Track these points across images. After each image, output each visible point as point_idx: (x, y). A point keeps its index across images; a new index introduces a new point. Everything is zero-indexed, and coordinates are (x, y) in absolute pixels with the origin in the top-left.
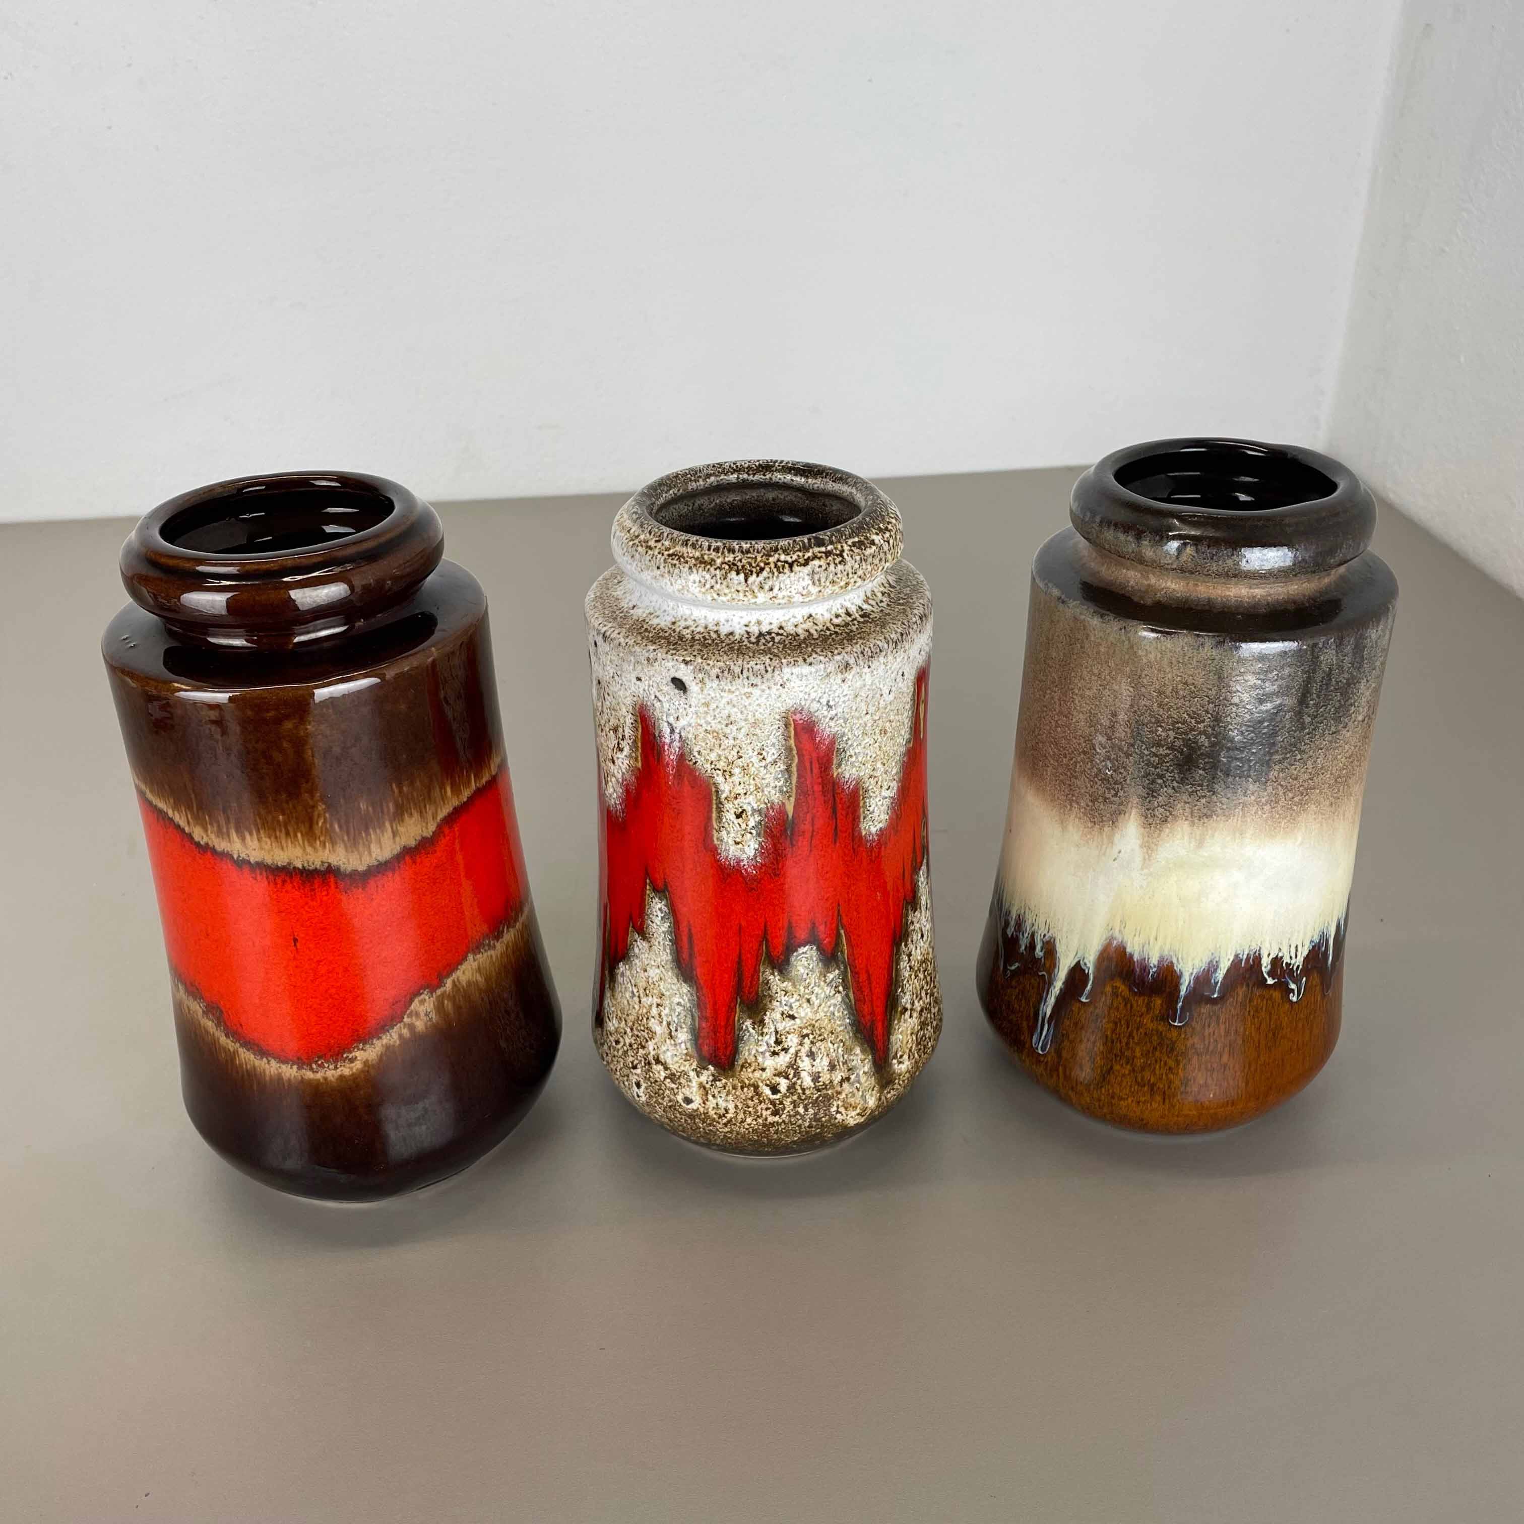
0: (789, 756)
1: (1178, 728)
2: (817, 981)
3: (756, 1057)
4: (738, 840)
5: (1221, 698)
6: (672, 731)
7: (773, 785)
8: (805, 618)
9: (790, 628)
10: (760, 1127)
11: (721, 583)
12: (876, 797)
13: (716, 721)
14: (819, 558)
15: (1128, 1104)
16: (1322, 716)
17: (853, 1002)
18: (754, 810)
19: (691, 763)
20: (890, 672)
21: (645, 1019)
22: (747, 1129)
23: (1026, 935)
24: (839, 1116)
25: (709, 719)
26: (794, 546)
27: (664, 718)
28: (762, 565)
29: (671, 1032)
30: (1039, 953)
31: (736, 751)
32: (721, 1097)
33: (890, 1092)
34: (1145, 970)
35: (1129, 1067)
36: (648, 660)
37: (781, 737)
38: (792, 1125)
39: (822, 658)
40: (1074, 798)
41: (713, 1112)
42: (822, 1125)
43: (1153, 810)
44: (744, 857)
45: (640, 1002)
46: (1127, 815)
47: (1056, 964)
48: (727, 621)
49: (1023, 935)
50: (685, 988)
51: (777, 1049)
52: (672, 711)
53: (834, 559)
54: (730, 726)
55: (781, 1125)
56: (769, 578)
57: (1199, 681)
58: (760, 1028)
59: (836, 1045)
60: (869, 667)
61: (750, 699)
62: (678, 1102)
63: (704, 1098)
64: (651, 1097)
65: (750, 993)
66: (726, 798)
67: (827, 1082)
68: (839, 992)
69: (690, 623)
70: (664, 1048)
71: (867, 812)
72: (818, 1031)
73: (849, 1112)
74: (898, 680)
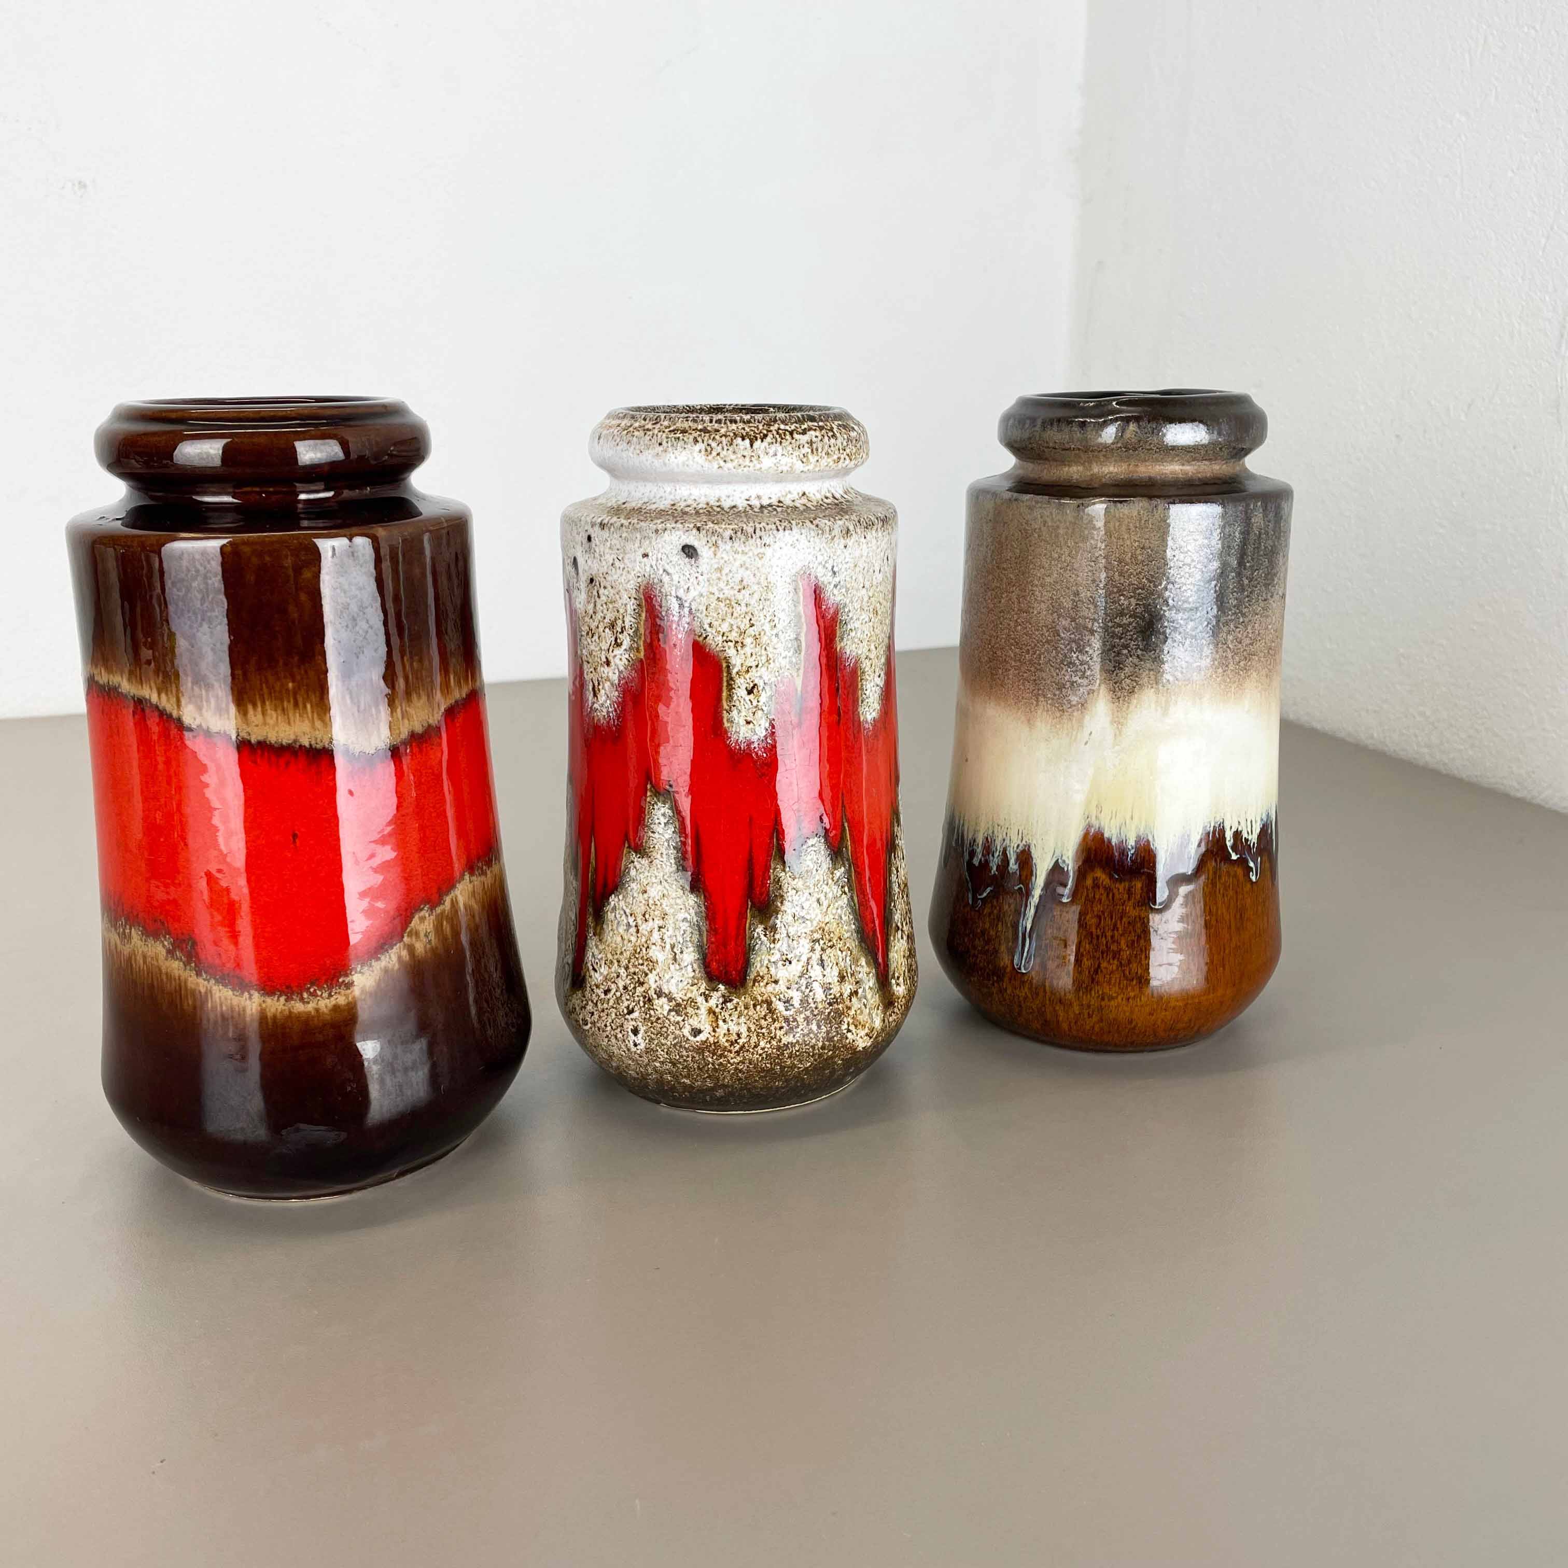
0: (798, 625)
1: (1139, 594)
2: (825, 878)
3: (768, 968)
4: (749, 719)
6: (681, 606)
7: (783, 655)
8: (800, 495)
9: (788, 502)
10: (775, 1051)
11: (728, 450)
12: (870, 682)
13: (729, 587)
14: (815, 430)
15: (1118, 1003)
16: (1256, 580)
17: (857, 907)
18: (765, 685)
19: (701, 639)
21: (644, 949)
22: (760, 1055)
23: (996, 855)
24: (849, 1035)
25: (722, 585)
26: (790, 419)
27: (673, 593)
28: (765, 432)
29: (675, 956)
30: (1013, 866)
31: (749, 619)
32: (732, 1020)
33: (891, 1016)
34: (1123, 854)
35: (1116, 962)
36: (656, 532)
37: (791, 602)
38: (806, 1045)
39: (827, 521)
40: (1040, 692)
41: (724, 1040)
42: (834, 1046)
43: (1121, 683)
44: (755, 738)
45: (638, 931)
46: (1096, 693)
47: (1032, 871)
48: (729, 497)
49: (993, 856)
50: (692, 900)
51: (790, 956)
52: (682, 583)
54: (743, 591)
55: (795, 1046)
56: (772, 443)
58: (772, 934)
59: (844, 953)
60: (864, 537)
61: (763, 560)
62: (684, 1036)
63: (714, 1025)
64: (651, 1040)
65: (761, 894)
66: (737, 673)
67: (838, 995)
68: (845, 893)
69: (689, 502)
70: (667, 977)
71: (864, 696)
72: (827, 936)
73: (858, 1031)
74: (885, 562)
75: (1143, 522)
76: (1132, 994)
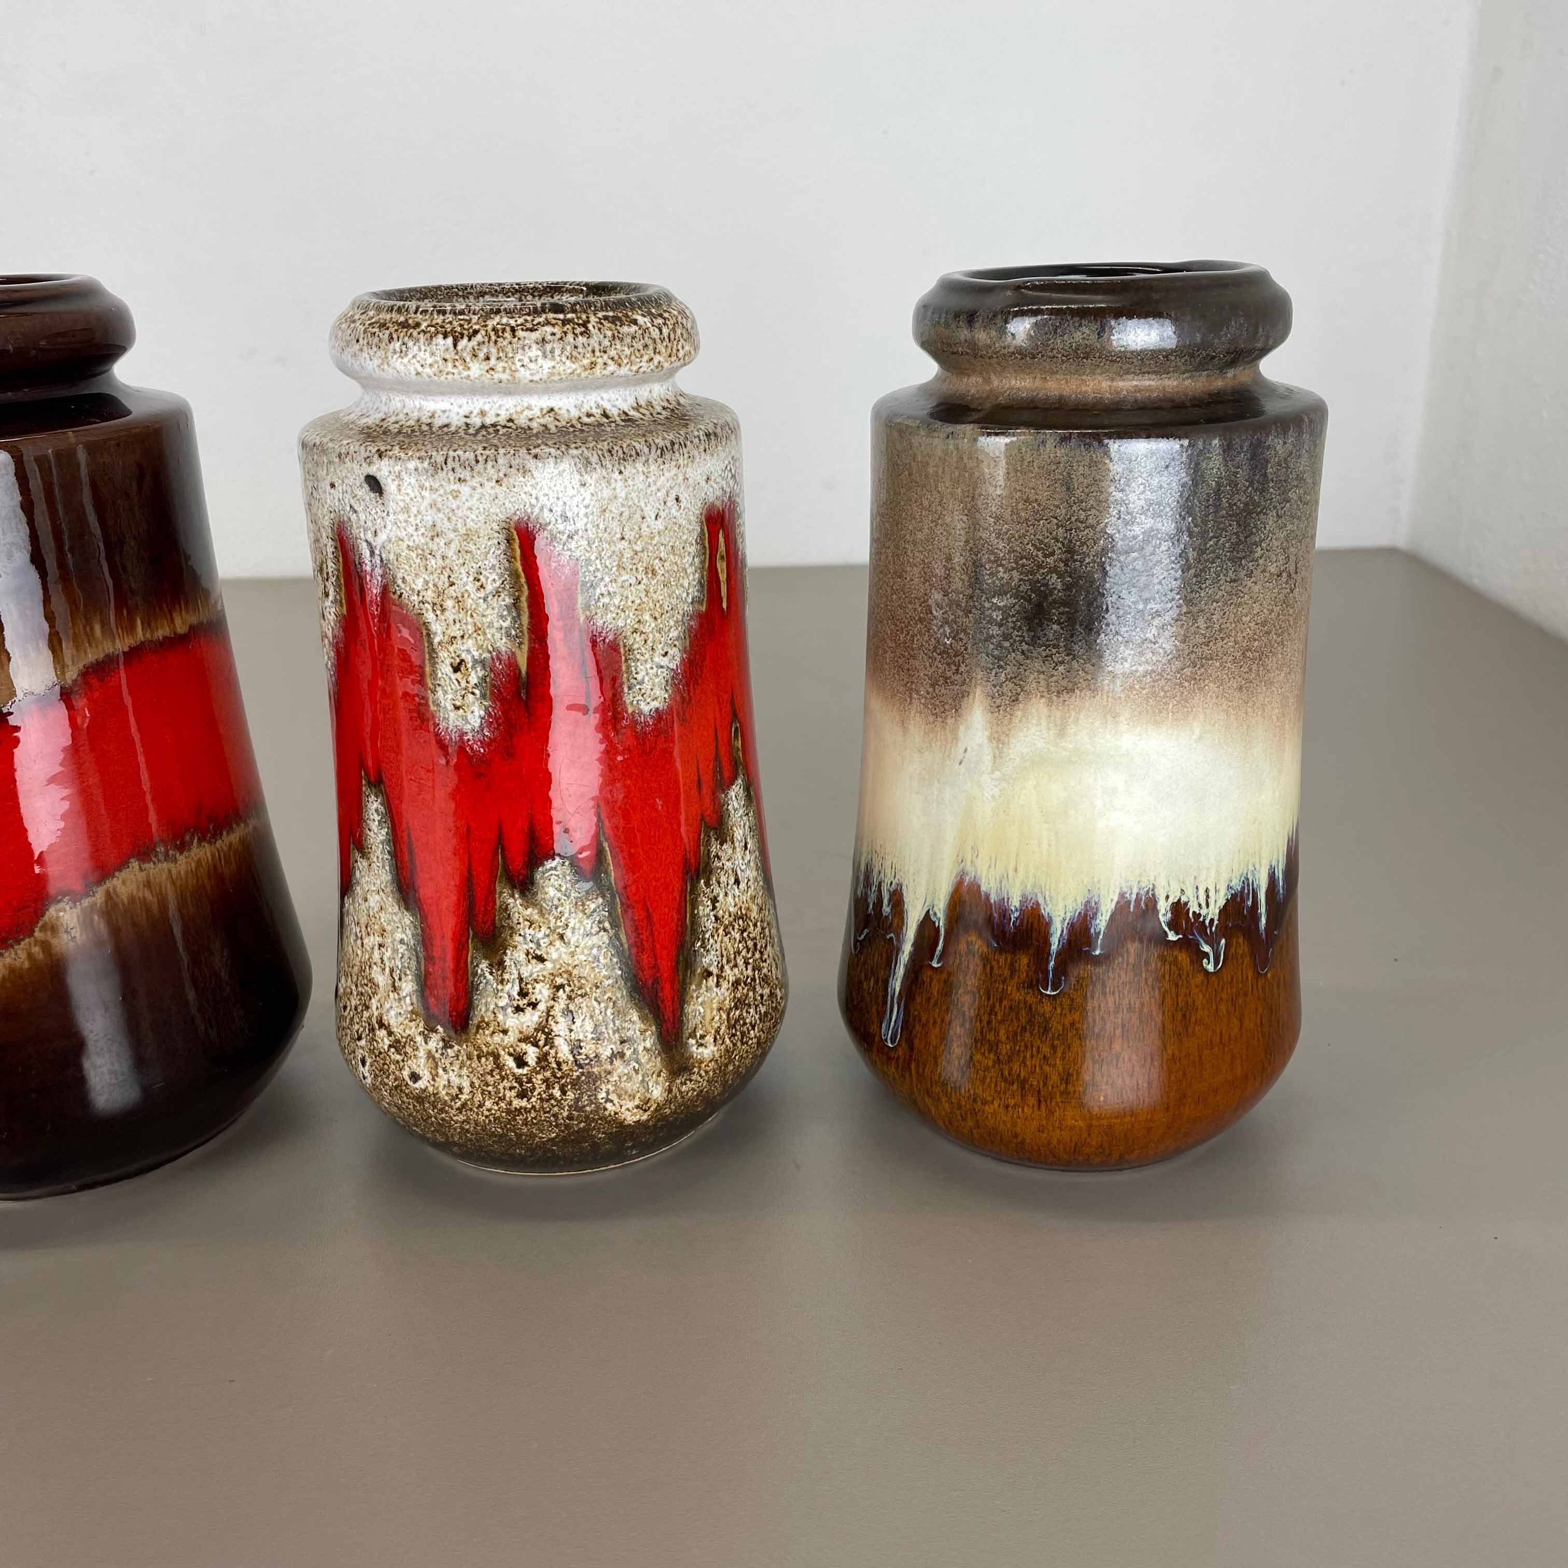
0: (516, 585)
1: (1023, 566)
2: (573, 910)
3: (495, 1013)
4: (458, 703)
5: (1073, 519)
6: (372, 553)
7: (496, 625)
8: (545, 412)
9: (522, 421)
10: (505, 1115)
11: (425, 351)
12: (646, 661)
13: (419, 533)
14: (553, 325)
15: (995, 1110)
16: (1213, 552)
17: (626, 946)
18: (475, 661)
20: (654, 488)
21: (368, 968)
22: (487, 1117)
23: (874, 888)
24: (609, 1105)
25: (411, 530)
27: (362, 535)
28: (478, 327)
29: (394, 982)
30: (886, 909)
31: (447, 575)
32: (453, 1070)
33: (686, 1084)
34: (1004, 916)
35: (992, 1056)
36: (340, 456)
37: (502, 556)
38: (545, 1113)
39: (552, 450)
40: (914, 687)
41: (444, 1093)
42: (587, 1117)
43: (1001, 686)
44: (468, 728)
45: (363, 945)
46: (971, 697)
47: (904, 920)
48: (444, 412)
49: (871, 889)
50: (408, 919)
51: (523, 1002)
52: (369, 524)
53: (573, 328)
54: (437, 540)
55: (530, 1112)
56: (484, 342)
57: (1043, 495)
58: (499, 973)
59: (602, 1005)
60: (621, 472)
61: (458, 499)
62: (404, 1079)
63: (434, 1072)
64: (376, 1076)
65: (485, 923)
66: (439, 643)
67: (592, 1056)
68: (605, 930)
69: (401, 416)
70: (387, 1006)
71: (632, 681)
72: (576, 982)
73: (623, 1102)
74: (669, 504)
75: (1026, 463)
76: (1012, 1102)
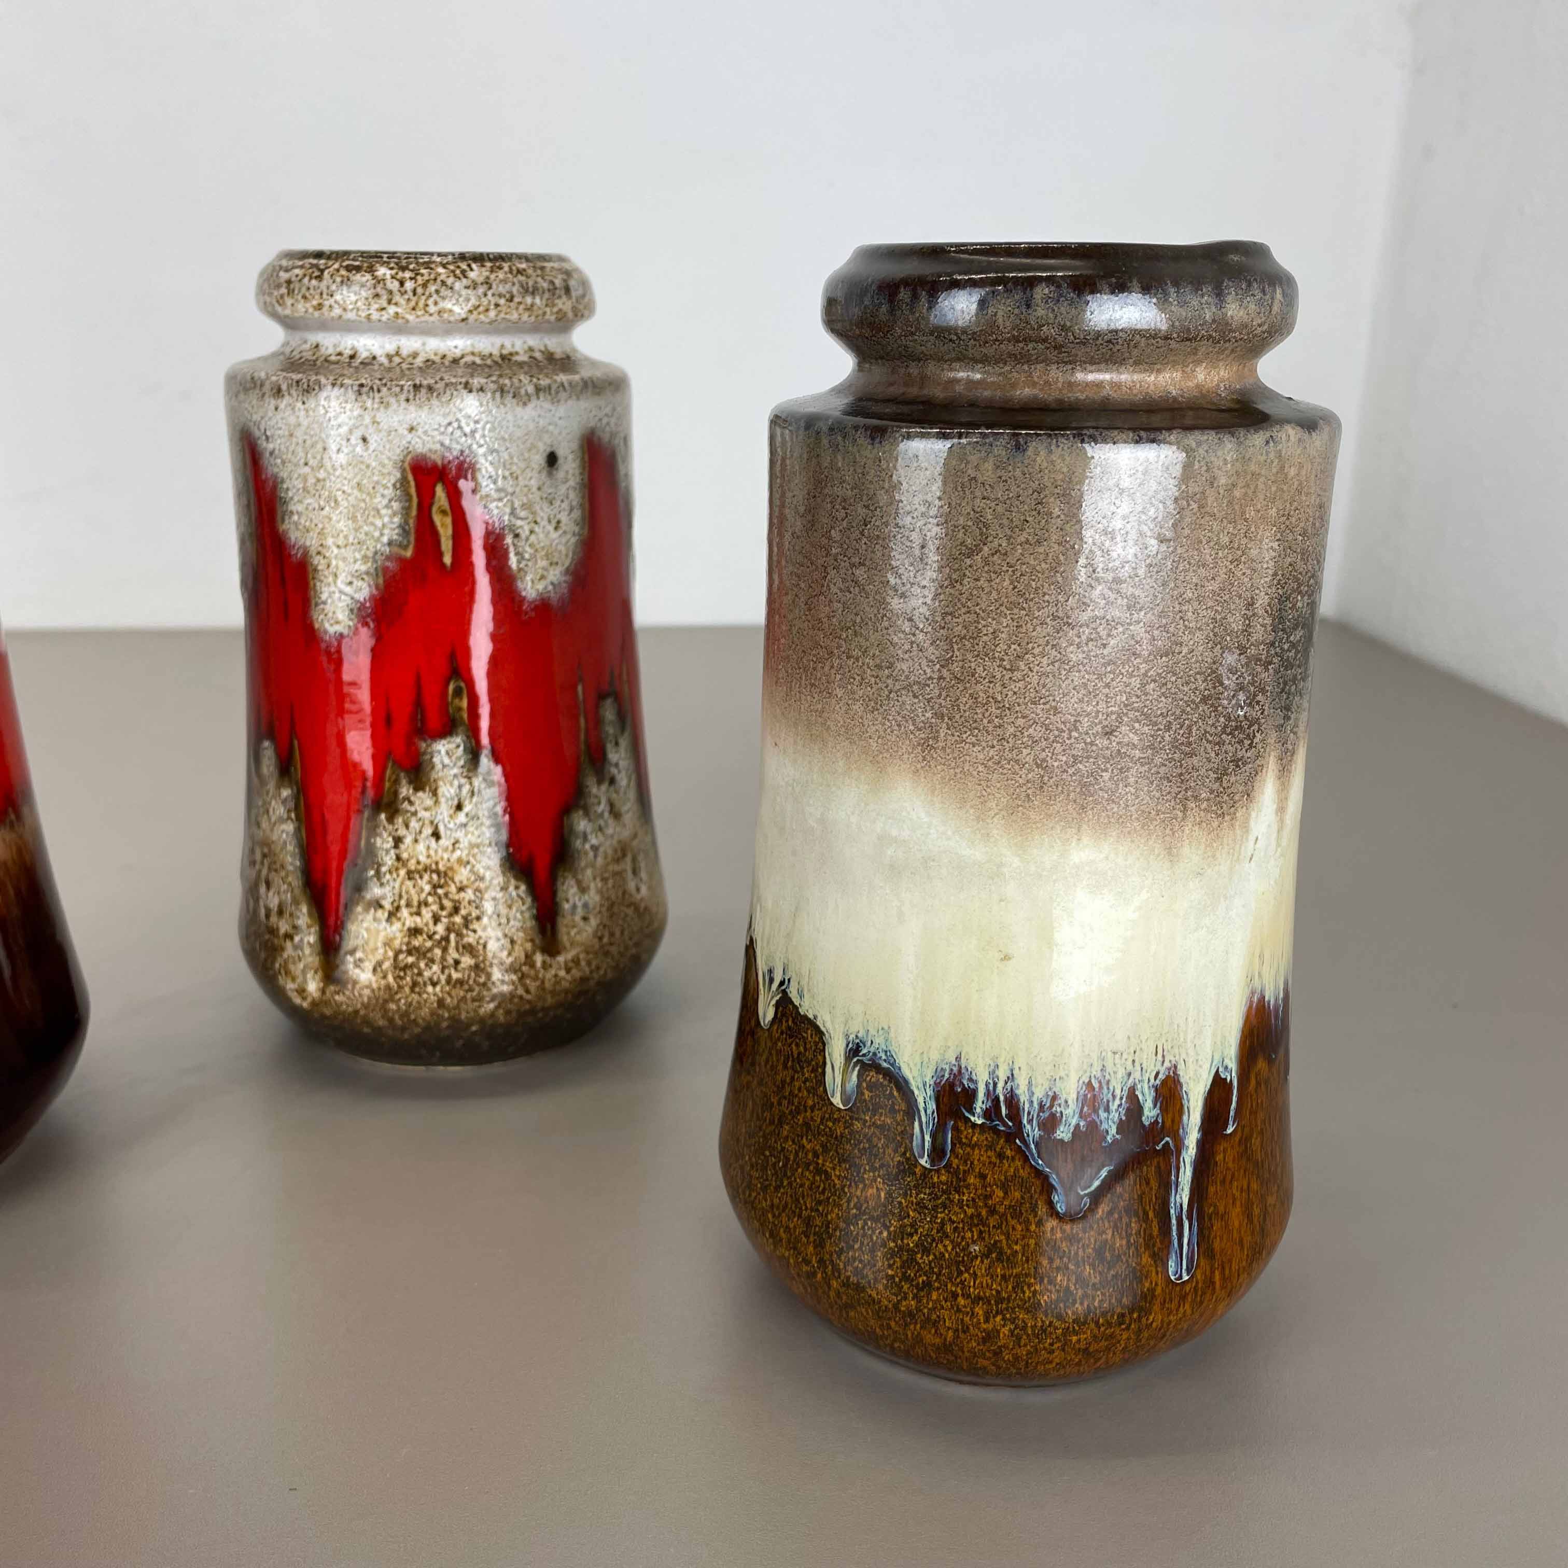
17: (305, 846)
33: (339, 995)
67: (275, 927)
74: (353, 441)
